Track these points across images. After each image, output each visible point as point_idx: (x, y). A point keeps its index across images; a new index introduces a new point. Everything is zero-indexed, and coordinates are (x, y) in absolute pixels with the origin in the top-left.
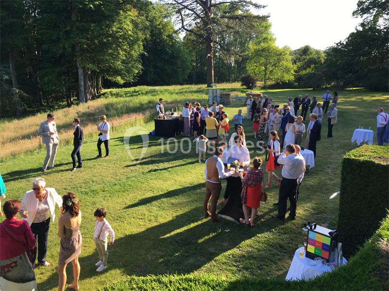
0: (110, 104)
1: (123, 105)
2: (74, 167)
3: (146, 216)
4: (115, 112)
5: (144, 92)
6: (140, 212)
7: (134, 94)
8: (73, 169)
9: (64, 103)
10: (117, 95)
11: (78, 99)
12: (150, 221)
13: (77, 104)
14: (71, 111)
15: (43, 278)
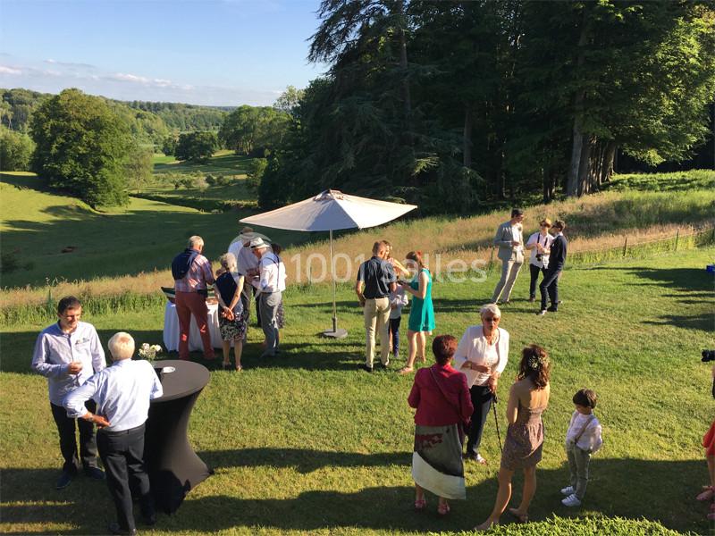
0: (627, 202)
1: (654, 206)
2: (543, 308)
3: (676, 434)
4: (634, 219)
5: (704, 182)
6: (664, 422)
7: (681, 185)
8: (541, 312)
9: (538, 197)
10: (643, 186)
11: (565, 191)
12: (684, 445)
13: (562, 199)
14: (549, 210)
15: (471, 479)
